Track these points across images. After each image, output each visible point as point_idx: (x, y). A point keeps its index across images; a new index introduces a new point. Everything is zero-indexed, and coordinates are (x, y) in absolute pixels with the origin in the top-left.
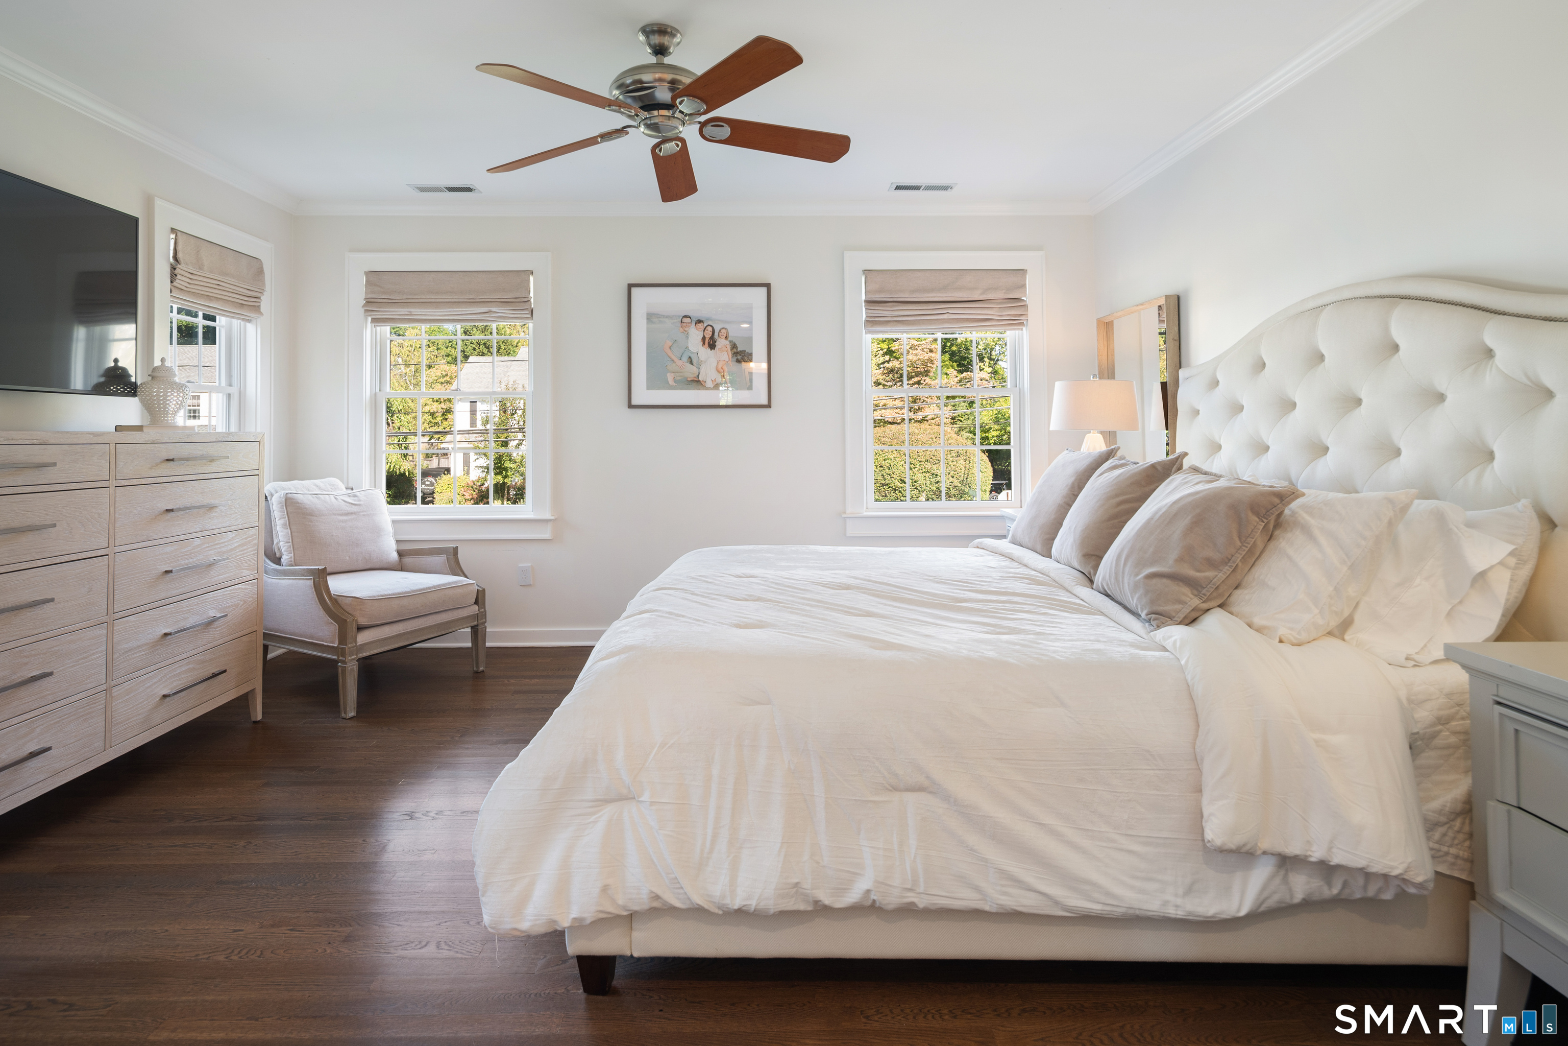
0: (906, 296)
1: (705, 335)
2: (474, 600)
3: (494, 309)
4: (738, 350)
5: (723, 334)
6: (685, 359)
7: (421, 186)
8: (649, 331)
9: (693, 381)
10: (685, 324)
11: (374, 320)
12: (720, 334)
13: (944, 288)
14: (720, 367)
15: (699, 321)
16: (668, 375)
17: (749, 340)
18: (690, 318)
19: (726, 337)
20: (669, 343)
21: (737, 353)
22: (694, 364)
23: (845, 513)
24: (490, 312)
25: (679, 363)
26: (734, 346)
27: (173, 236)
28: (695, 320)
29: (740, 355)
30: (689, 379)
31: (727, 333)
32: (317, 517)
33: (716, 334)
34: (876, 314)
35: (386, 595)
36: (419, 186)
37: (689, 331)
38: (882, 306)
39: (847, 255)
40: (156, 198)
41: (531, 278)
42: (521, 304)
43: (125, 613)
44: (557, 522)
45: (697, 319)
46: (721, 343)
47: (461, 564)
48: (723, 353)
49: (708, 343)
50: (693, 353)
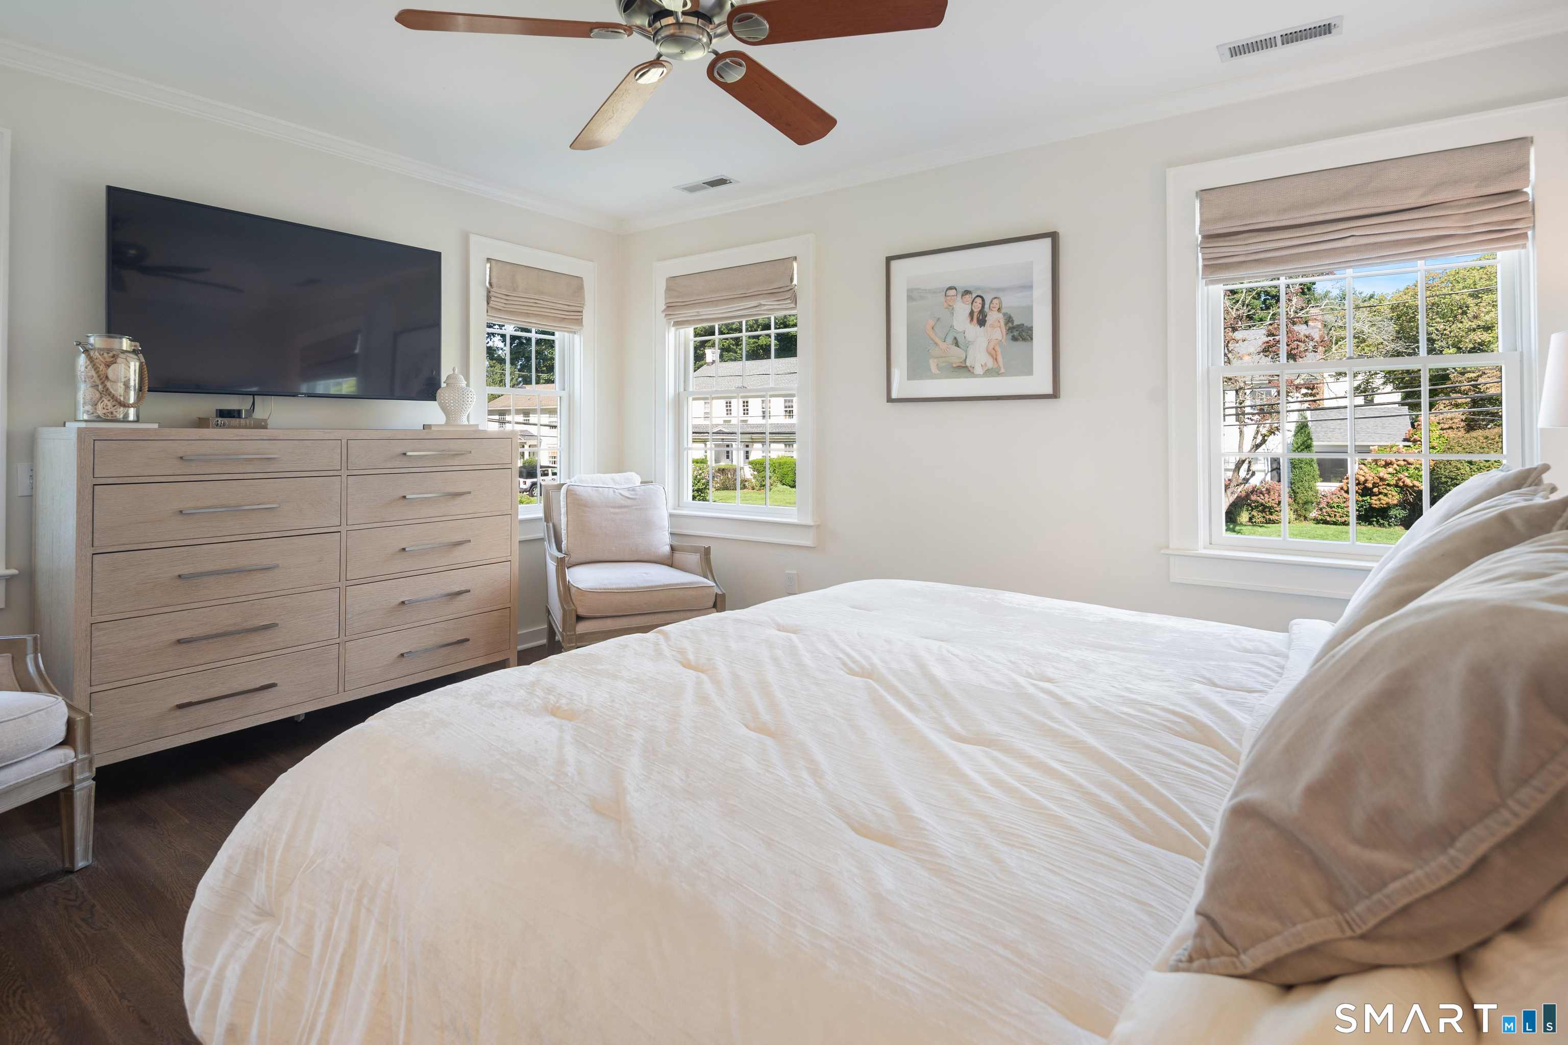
0: (1271, 220)
1: (973, 309)
2: (711, 604)
3: (763, 302)
4: (1015, 324)
5: (995, 305)
6: (950, 340)
7: (687, 186)
8: (909, 310)
9: (958, 367)
10: (949, 298)
11: (677, 324)
12: (992, 305)
13: (1346, 196)
14: (991, 348)
15: (967, 292)
16: (931, 361)
17: (1029, 310)
18: (956, 289)
19: (999, 309)
20: (932, 322)
21: (1013, 328)
22: (960, 345)
23: (1168, 547)
24: (760, 305)
25: (943, 345)
26: (1009, 319)
27: (488, 265)
28: (961, 291)
29: (1017, 331)
30: (955, 365)
31: (1001, 303)
32: (590, 508)
33: (987, 306)
34: (1217, 252)
35: (608, 589)
36: (685, 186)
37: (954, 306)
38: (1230, 241)
39: (1171, 173)
40: (471, 235)
41: (795, 265)
42: (785, 293)
43: (359, 581)
44: (819, 528)
45: (964, 290)
46: (993, 317)
47: (712, 563)
48: (995, 330)
49: (978, 318)
50: (958, 332)
